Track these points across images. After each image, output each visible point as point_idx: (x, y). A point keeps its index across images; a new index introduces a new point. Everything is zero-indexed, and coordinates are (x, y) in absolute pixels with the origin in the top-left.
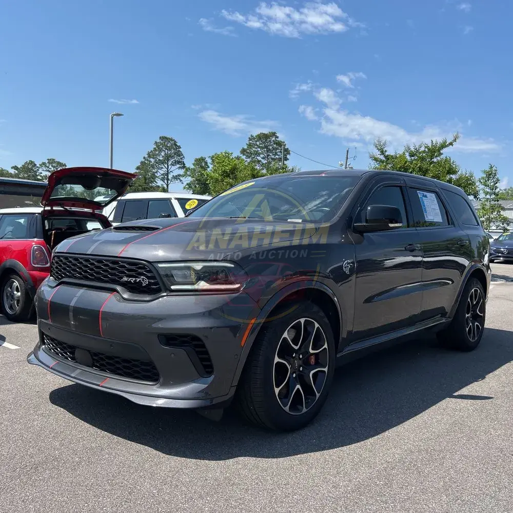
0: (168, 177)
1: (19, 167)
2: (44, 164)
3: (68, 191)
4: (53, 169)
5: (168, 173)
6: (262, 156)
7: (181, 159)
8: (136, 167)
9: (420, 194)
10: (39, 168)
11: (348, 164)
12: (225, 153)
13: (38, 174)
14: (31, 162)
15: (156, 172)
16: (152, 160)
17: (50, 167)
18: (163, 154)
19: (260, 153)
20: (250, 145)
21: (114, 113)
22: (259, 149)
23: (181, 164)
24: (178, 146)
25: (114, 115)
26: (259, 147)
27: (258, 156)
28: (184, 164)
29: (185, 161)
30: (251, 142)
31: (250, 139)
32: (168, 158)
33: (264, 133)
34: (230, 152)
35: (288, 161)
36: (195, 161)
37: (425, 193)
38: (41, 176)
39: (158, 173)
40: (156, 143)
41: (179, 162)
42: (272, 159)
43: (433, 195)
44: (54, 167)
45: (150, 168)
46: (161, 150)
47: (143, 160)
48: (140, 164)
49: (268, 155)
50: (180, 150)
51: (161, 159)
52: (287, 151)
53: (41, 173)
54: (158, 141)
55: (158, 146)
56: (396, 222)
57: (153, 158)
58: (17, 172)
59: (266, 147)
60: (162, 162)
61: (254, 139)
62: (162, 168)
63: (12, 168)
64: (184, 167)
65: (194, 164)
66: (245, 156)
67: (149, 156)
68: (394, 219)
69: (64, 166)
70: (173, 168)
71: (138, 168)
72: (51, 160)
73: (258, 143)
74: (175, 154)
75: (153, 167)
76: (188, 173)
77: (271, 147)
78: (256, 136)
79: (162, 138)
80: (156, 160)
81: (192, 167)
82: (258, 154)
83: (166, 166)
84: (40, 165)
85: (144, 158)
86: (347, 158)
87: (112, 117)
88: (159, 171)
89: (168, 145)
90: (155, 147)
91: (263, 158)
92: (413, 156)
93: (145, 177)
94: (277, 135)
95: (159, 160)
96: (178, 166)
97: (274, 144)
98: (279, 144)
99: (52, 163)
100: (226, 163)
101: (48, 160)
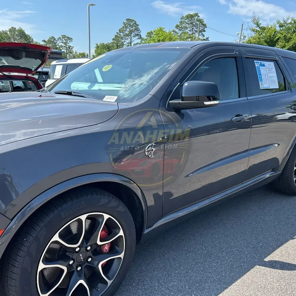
0: (131, 44)
1: (46, 41)
2: (60, 38)
3: (74, 54)
4: (65, 41)
5: (131, 42)
6: (189, 29)
7: (139, 33)
8: (112, 39)
9: (257, 63)
10: (57, 41)
11: (242, 33)
12: (160, 28)
13: (57, 44)
14: (53, 37)
15: (124, 42)
16: (121, 34)
17: (63, 40)
18: (128, 30)
19: (188, 27)
20: (181, 23)
21: (90, 4)
22: (187, 25)
23: (139, 36)
24: (137, 25)
25: (90, 5)
26: (187, 23)
27: (186, 29)
28: (141, 36)
29: (141, 34)
30: (182, 20)
31: (181, 19)
32: (131, 32)
33: (190, 14)
34: (163, 28)
35: (205, 32)
36: (147, 34)
37: (263, 62)
38: (58, 46)
39: (125, 42)
40: (124, 23)
41: (137, 35)
42: (195, 31)
43: (272, 64)
44: (65, 40)
45: (120, 39)
46: (127, 28)
47: (116, 34)
48: (114, 37)
49: (193, 29)
50: (139, 27)
51: (127, 33)
52: (205, 26)
53: (59, 44)
54: (125, 21)
55: (125, 25)
56: (215, 99)
57: (122, 33)
58: (45, 44)
59: (192, 23)
60: (127, 35)
61: (184, 18)
62: (128, 39)
63: (42, 41)
64: (141, 38)
65: (146, 36)
66: (178, 30)
67: (120, 32)
68: (212, 97)
69: (71, 39)
70: (135, 38)
71: (113, 39)
72: (63, 35)
73: (186, 21)
74: (135, 30)
75: (122, 38)
76: (143, 42)
77: (195, 23)
78: (185, 16)
79: (128, 20)
80: (124, 34)
81: (146, 38)
82: (186, 28)
83: (130, 37)
84: (58, 39)
85: (117, 33)
86: (242, 30)
87: (89, 7)
88: (126, 41)
89: (131, 24)
90: (123, 25)
91: (189, 31)
92: (282, 27)
93: (117, 45)
94: (199, 15)
95: (126, 34)
96: (137, 37)
97: (197, 21)
98: (200, 21)
99: (64, 38)
100: (160, 35)
101: (62, 35)
